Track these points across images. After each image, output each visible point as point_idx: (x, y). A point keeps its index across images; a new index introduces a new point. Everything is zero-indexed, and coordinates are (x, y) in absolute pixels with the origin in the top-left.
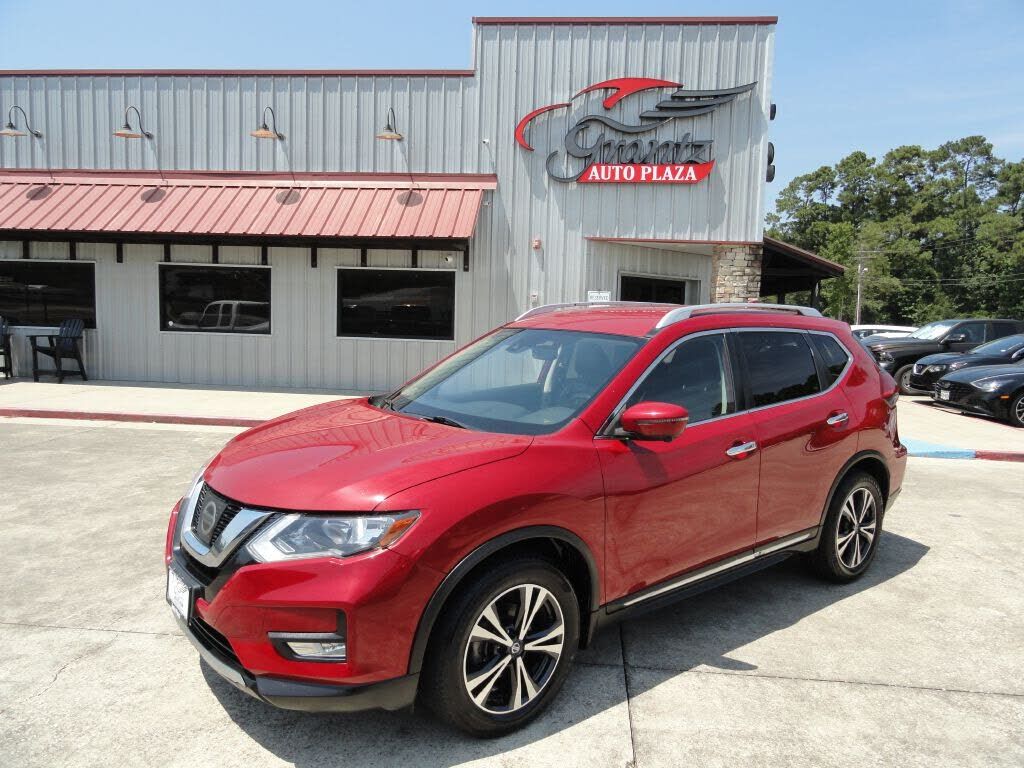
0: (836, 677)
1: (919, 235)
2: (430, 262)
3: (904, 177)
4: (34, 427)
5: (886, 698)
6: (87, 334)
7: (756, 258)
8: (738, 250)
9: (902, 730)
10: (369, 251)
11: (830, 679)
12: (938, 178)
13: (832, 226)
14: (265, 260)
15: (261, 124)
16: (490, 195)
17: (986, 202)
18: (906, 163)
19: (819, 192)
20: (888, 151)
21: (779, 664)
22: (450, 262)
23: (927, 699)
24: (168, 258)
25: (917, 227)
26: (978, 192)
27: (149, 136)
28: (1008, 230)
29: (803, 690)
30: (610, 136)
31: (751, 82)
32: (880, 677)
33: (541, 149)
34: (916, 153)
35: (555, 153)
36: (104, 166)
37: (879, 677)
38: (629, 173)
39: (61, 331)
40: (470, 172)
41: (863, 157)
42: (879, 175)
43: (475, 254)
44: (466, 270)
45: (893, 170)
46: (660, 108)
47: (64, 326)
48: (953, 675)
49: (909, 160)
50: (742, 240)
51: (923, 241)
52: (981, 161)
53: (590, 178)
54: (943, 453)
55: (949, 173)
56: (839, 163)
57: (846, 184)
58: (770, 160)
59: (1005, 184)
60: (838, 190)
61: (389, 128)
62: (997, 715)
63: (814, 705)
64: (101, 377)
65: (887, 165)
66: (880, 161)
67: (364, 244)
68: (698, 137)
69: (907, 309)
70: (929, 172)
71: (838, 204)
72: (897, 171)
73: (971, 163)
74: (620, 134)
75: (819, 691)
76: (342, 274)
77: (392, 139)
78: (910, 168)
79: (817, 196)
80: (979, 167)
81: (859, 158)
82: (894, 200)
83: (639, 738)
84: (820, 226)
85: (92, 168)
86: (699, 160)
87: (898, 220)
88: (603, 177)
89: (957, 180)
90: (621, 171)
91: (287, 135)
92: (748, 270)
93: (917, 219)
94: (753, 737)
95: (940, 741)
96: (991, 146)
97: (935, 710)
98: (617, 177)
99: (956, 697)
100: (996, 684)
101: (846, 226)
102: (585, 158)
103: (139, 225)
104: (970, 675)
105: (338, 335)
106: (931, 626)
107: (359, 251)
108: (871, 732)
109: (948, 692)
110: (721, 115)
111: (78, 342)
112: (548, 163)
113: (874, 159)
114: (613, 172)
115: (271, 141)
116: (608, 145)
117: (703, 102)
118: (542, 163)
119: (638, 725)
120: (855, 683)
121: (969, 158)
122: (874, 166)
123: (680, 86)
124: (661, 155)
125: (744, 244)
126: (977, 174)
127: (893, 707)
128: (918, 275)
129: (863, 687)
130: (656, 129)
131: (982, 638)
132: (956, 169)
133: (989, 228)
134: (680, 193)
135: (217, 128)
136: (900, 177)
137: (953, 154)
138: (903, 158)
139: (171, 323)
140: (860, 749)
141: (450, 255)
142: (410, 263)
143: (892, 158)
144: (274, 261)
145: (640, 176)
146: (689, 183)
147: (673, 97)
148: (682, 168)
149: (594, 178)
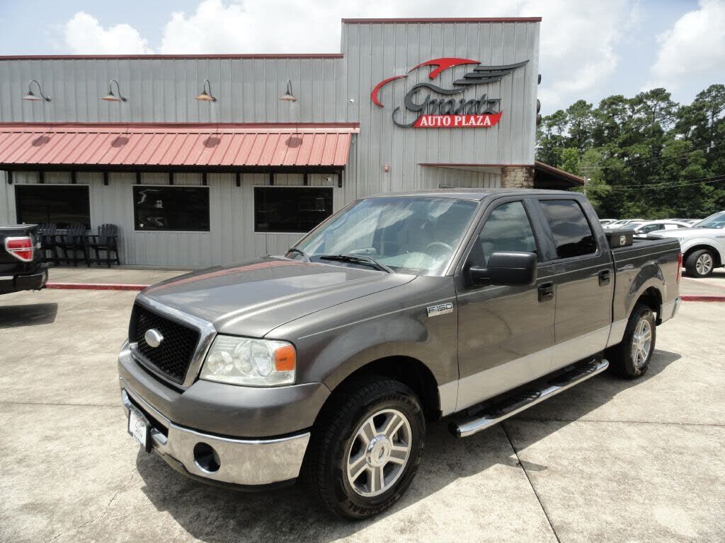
1: (623, 155)
2: (315, 182)
3: (613, 116)
5: (650, 428)
7: (530, 176)
8: (519, 170)
9: (661, 444)
10: (275, 175)
11: (617, 421)
12: (636, 116)
13: (564, 150)
14: (205, 183)
16: (355, 138)
17: (668, 133)
18: (614, 106)
19: (556, 127)
20: (602, 99)
22: (330, 182)
23: (673, 429)
24: (139, 181)
25: (622, 150)
26: (662, 126)
27: (124, 100)
28: (683, 150)
30: (434, 97)
33: (388, 106)
34: (619, 99)
35: (398, 108)
36: (94, 120)
37: (643, 419)
38: (447, 120)
39: (68, 232)
41: (585, 103)
42: (596, 114)
43: (347, 174)
44: (340, 186)
45: (605, 112)
46: (467, 78)
47: (70, 228)
48: (685, 417)
49: (617, 105)
50: (521, 164)
51: (626, 159)
52: (663, 105)
53: (421, 125)
55: (643, 113)
56: (569, 108)
57: (574, 121)
58: (538, 111)
59: (680, 121)
60: (569, 126)
61: (288, 93)
62: (712, 435)
65: (602, 109)
66: (596, 106)
67: (272, 171)
68: (491, 97)
69: (616, 206)
70: (630, 113)
71: (569, 136)
72: (609, 113)
73: (657, 106)
74: (440, 95)
75: (611, 427)
76: (256, 190)
77: (289, 100)
78: (616, 109)
79: (554, 131)
80: (662, 109)
81: (582, 104)
82: (606, 132)
84: (557, 150)
85: (85, 121)
86: (491, 111)
87: (609, 146)
88: (430, 124)
89: (648, 118)
90: (442, 120)
91: (218, 98)
92: (525, 183)
93: (622, 145)
94: (581, 449)
95: (683, 448)
96: (669, 94)
97: (678, 434)
98: (439, 124)
99: (688, 427)
100: (709, 420)
101: (574, 150)
104: (694, 416)
105: (255, 231)
107: (269, 175)
108: (645, 445)
109: (683, 425)
112: (393, 114)
113: (591, 105)
114: (436, 120)
115: (208, 102)
116: (433, 102)
117: (494, 73)
118: (389, 114)
120: (631, 422)
121: (655, 102)
122: (593, 109)
123: (479, 63)
124: (467, 109)
125: (522, 167)
126: (661, 114)
127: (654, 433)
128: (623, 183)
129: (636, 424)
130: (464, 92)
131: (698, 398)
132: (647, 110)
133: (670, 149)
134: (480, 133)
135: (171, 94)
136: (610, 116)
137: (645, 100)
138: (612, 103)
139: (142, 225)
140: (640, 453)
141: (329, 177)
142: (302, 182)
143: (605, 104)
144: (210, 183)
145: (454, 123)
146: (486, 127)
147: (474, 70)
148: (481, 117)
149: (423, 124)
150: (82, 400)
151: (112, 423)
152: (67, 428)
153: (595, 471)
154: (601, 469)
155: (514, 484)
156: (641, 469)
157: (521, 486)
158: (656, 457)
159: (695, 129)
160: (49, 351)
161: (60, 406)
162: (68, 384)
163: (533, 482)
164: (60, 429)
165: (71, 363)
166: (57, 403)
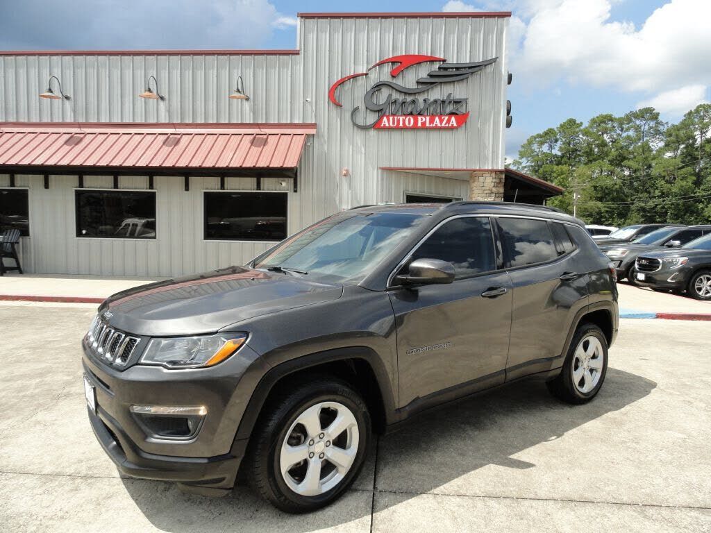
0: (551, 496)
2: (270, 186)
3: (602, 134)
6: (23, 241)
7: (500, 181)
8: (487, 175)
10: (226, 179)
11: (546, 497)
12: (624, 135)
13: (555, 168)
14: (151, 186)
15: (147, 89)
16: (311, 139)
17: (657, 151)
18: (603, 125)
19: (546, 145)
20: (592, 117)
21: (504, 485)
22: (284, 186)
24: (81, 185)
25: (611, 168)
26: (651, 145)
27: (67, 98)
28: (672, 168)
29: (523, 509)
30: (395, 96)
31: (494, 57)
32: (588, 495)
33: (348, 106)
34: (610, 118)
35: (357, 108)
36: (35, 120)
38: (409, 121)
39: (4, 238)
40: (297, 122)
41: (575, 122)
43: (302, 179)
44: (295, 191)
45: (595, 130)
46: (431, 76)
47: (6, 234)
48: (648, 491)
49: (606, 123)
50: (490, 168)
51: (616, 177)
52: (652, 124)
53: (382, 125)
54: (634, 315)
55: (632, 132)
56: (559, 126)
57: (564, 140)
58: (509, 112)
59: (669, 139)
60: (559, 143)
61: (238, 91)
62: (685, 527)
63: (531, 523)
64: (33, 271)
65: (591, 127)
66: (586, 124)
67: (221, 173)
68: (457, 96)
69: (606, 223)
70: (618, 132)
71: (559, 154)
72: (598, 131)
73: (645, 125)
74: (403, 94)
75: (536, 510)
76: (206, 194)
77: (242, 99)
78: (606, 128)
79: (545, 148)
80: (651, 128)
81: (572, 123)
82: (596, 150)
84: (548, 168)
85: (26, 121)
86: (458, 112)
87: (599, 163)
88: (391, 124)
89: (637, 136)
90: (404, 121)
91: (166, 96)
92: (494, 190)
93: (612, 162)
96: (658, 114)
98: (401, 125)
99: (650, 511)
101: (565, 168)
102: (379, 111)
103: (58, 160)
104: (662, 491)
105: (205, 239)
106: (628, 447)
107: (219, 178)
109: (644, 507)
110: (474, 80)
111: (16, 246)
112: (352, 114)
113: (582, 123)
114: (398, 121)
115: (155, 100)
116: (395, 102)
117: (461, 71)
118: (348, 115)
120: (567, 501)
121: (644, 122)
122: (582, 128)
123: (444, 61)
124: (432, 109)
125: (492, 171)
126: (650, 133)
127: (598, 523)
128: (614, 200)
130: (428, 90)
131: (670, 457)
132: (637, 128)
133: (659, 167)
134: (446, 135)
135: (117, 91)
136: (600, 135)
137: (633, 120)
138: (602, 122)
139: (84, 232)
141: (284, 181)
142: (255, 187)
143: (595, 123)
144: (158, 187)
145: (417, 124)
146: (452, 128)
147: (439, 68)
148: (447, 118)
149: (385, 125)
159: (684, 148)
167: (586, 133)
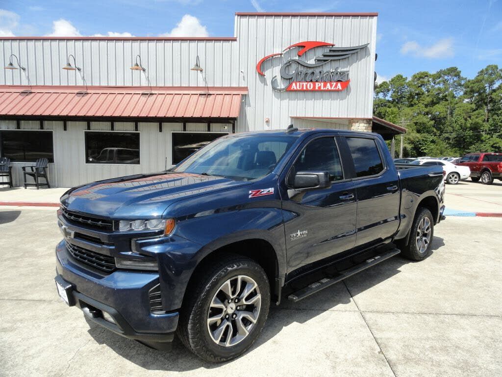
0: (453, 313)
1: (427, 113)
2: (217, 129)
3: (421, 86)
4: (35, 211)
5: (478, 320)
6: (49, 166)
7: (369, 126)
8: (361, 122)
9: (489, 334)
10: (187, 124)
12: (437, 86)
13: (388, 110)
14: (136, 129)
15: (134, 63)
16: (245, 98)
17: (459, 98)
18: (422, 80)
19: (382, 93)
20: (414, 74)
22: (226, 129)
24: (89, 128)
25: (427, 110)
26: (455, 93)
27: (79, 69)
28: (469, 111)
29: (441, 319)
30: (301, 69)
31: (366, 43)
33: (269, 75)
34: (426, 75)
35: (275, 77)
36: (56, 84)
37: (471, 312)
38: (310, 86)
39: (37, 164)
40: (243, 86)
41: (402, 77)
42: (409, 85)
44: (234, 132)
45: (416, 83)
46: (324, 56)
47: (38, 161)
49: (423, 78)
50: (363, 117)
51: (430, 116)
52: (455, 79)
53: (292, 89)
54: (461, 214)
55: (441, 85)
56: (390, 80)
57: (394, 90)
59: (467, 89)
60: (391, 92)
61: (196, 65)
64: (56, 186)
65: (413, 81)
66: (410, 79)
67: (185, 120)
68: (341, 69)
69: (423, 148)
70: (432, 84)
71: (391, 99)
72: (418, 83)
73: (451, 80)
74: (306, 68)
75: (448, 319)
76: (174, 135)
77: (197, 70)
78: (424, 82)
79: (381, 96)
80: (455, 81)
81: (400, 77)
82: (416, 97)
83: (379, 341)
84: (383, 109)
85: (50, 85)
87: (419, 106)
88: (298, 88)
89: (445, 88)
90: (307, 85)
91: (146, 69)
93: (427, 106)
94: (428, 339)
96: (460, 72)
98: (305, 88)
101: (395, 110)
102: (289, 79)
103: (68, 112)
105: (173, 163)
107: (183, 124)
108: (477, 335)
110: (353, 59)
111: (45, 170)
112: (272, 82)
113: (406, 78)
114: (303, 85)
115: (139, 71)
116: (300, 73)
118: (269, 81)
119: (377, 336)
120: (462, 315)
121: (450, 77)
122: (407, 81)
123: (333, 45)
124: (325, 78)
125: (364, 119)
126: (454, 85)
128: (428, 132)
129: (466, 316)
130: (322, 65)
132: (445, 82)
133: (460, 109)
134: (334, 96)
136: (419, 86)
137: (443, 75)
138: (420, 78)
139: (91, 160)
140: (475, 342)
141: (226, 125)
142: (207, 129)
143: (416, 78)
144: (141, 129)
145: (315, 88)
146: (338, 91)
147: (330, 51)
148: (335, 84)
149: (294, 88)
150: (36, 296)
151: (58, 316)
152: (21, 321)
153: (442, 358)
154: (446, 357)
155: (379, 371)
156: (478, 357)
157: (385, 373)
158: (488, 346)
159: (477, 96)
160: (16, 255)
161: (17, 302)
162: (27, 283)
163: (394, 369)
164: (15, 322)
165: (31, 265)
166: (15, 298)
167: (410, 85)
